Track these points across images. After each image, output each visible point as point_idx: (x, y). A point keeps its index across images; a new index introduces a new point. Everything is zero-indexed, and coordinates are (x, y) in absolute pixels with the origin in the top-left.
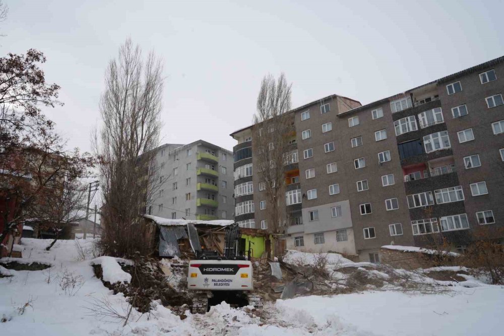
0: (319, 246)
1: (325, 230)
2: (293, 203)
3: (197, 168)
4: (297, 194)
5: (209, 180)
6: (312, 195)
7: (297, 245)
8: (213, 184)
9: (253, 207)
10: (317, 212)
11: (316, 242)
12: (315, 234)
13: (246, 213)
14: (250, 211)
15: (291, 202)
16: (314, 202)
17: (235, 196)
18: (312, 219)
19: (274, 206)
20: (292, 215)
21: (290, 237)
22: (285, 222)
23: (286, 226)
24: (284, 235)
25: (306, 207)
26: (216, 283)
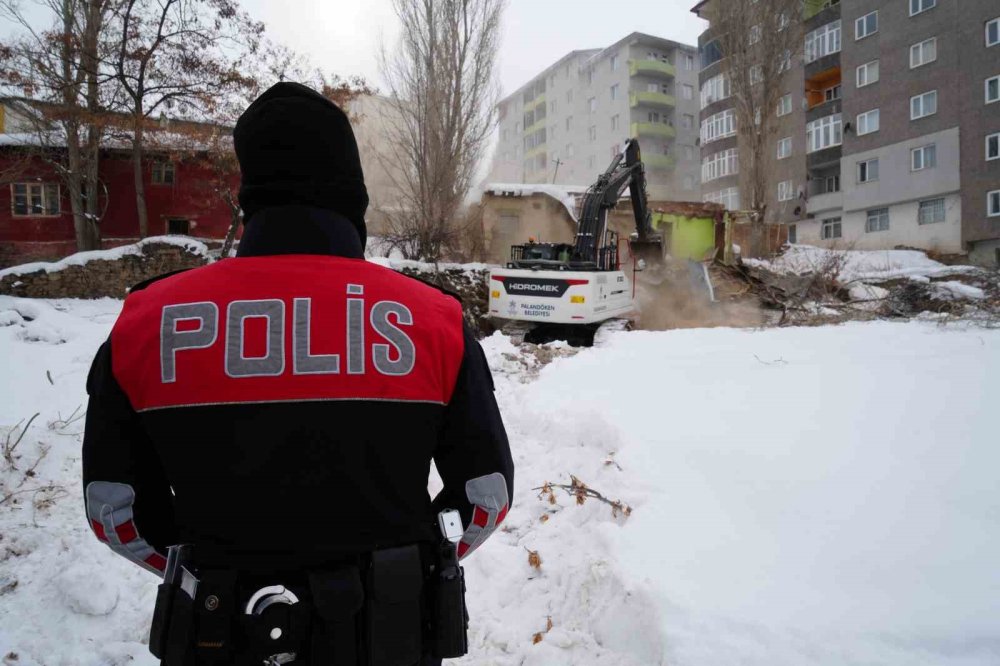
0: (876, 236)
1: (892, 200)
2: (822, 147)
3: (630, 93)
4: (832, 124)
5: (656, 115)
6: (868, 123)
7: (826, 236)
8: (665, 122)
9: (736, 162)
10: (875, 161)
11: (870, 228)
12: (870, 212)
13: (722, 175)
14: (730, 170)
15: (818, 145)
16: (872, 140)
17: (702, 141)
18: (863, 178)
19: (757, 154)
20: (819, 173)
21: (810, 221)
22: (800, 189)
23: (804, 197)
24: (797, 217)
25: (851, 153)
26: (527, 310)
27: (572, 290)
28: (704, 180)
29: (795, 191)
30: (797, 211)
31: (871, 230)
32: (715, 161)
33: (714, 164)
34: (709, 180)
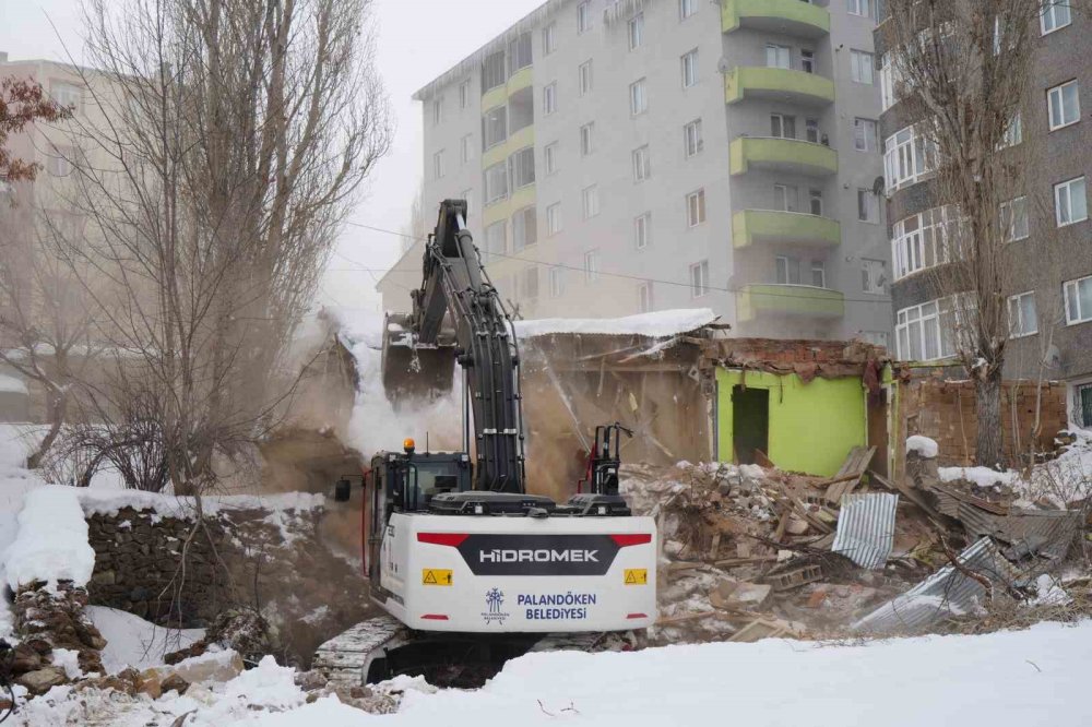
3: (723, 69)
5: (790, 120)
8: (812, 136)
13: (937, 264)
14: (955, 252)
17: (888, 186)
26: (533, 607)
27: (626, 557)
28: (897, 277)
32: (920, 231)
33: (917, 237)
34: (908, 274)
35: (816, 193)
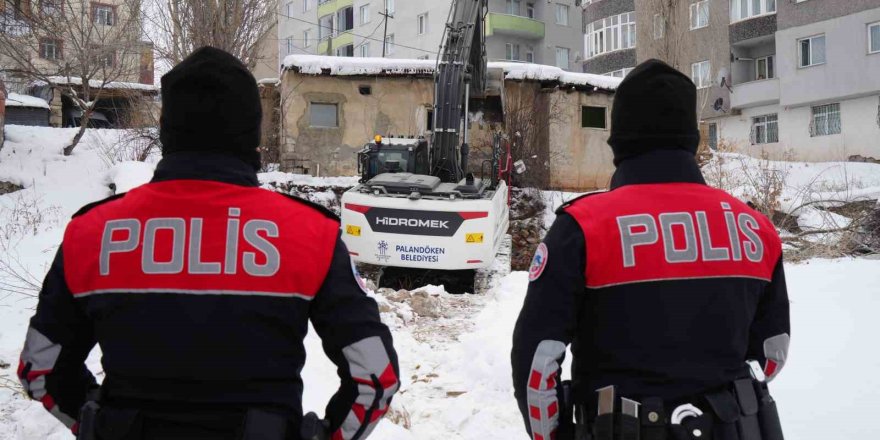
0: (825, 141)
1: (843, 93)
2: (750, 15)
7: (758, 142)
9: (632, 32)
10: (821, 38)
11: (816, 130)
12: (816, 109)
13: (613, 50)
14: (625, 44)
15: (744, 11)
17: (583, 3)
18: (806, 62)
19: (667, 25)
20: (747, 51)
21: (737, 118)
22: (722, 73)
23: (727, 84)
24: (719, 112)
25: (790, 26)
26: (405, 254)
27: (467, 227)
28: (587, 57)
29: (714, 74)
30: (719, 103)
31: (818, 134)
32: (604, 30)
33: (601, 33)
34: (595, 55)
35: (531, 5)
